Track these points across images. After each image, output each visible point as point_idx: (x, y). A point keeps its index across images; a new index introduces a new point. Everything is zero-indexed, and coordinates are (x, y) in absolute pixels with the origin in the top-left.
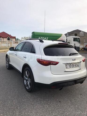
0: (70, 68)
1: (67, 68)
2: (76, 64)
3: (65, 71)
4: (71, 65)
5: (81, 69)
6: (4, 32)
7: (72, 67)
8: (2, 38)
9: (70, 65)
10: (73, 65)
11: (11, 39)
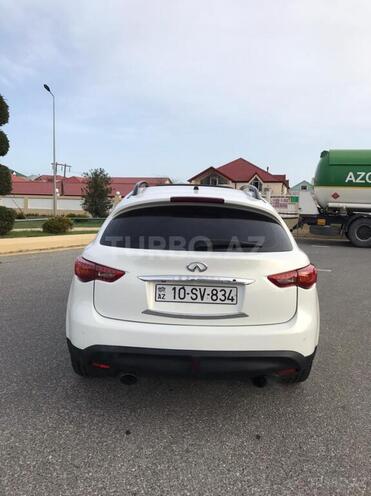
0: (177, 299)
1: (159, 298)
2: (219, 289)
3: (148, 312)
4: (188, 289)
5: (243, 315)
6: (241, 160)
7: (188, 299)
8: (233, 182)
9: (178, 288)
10: (198, 293)
11: (265, 186)
